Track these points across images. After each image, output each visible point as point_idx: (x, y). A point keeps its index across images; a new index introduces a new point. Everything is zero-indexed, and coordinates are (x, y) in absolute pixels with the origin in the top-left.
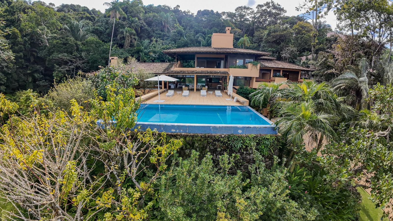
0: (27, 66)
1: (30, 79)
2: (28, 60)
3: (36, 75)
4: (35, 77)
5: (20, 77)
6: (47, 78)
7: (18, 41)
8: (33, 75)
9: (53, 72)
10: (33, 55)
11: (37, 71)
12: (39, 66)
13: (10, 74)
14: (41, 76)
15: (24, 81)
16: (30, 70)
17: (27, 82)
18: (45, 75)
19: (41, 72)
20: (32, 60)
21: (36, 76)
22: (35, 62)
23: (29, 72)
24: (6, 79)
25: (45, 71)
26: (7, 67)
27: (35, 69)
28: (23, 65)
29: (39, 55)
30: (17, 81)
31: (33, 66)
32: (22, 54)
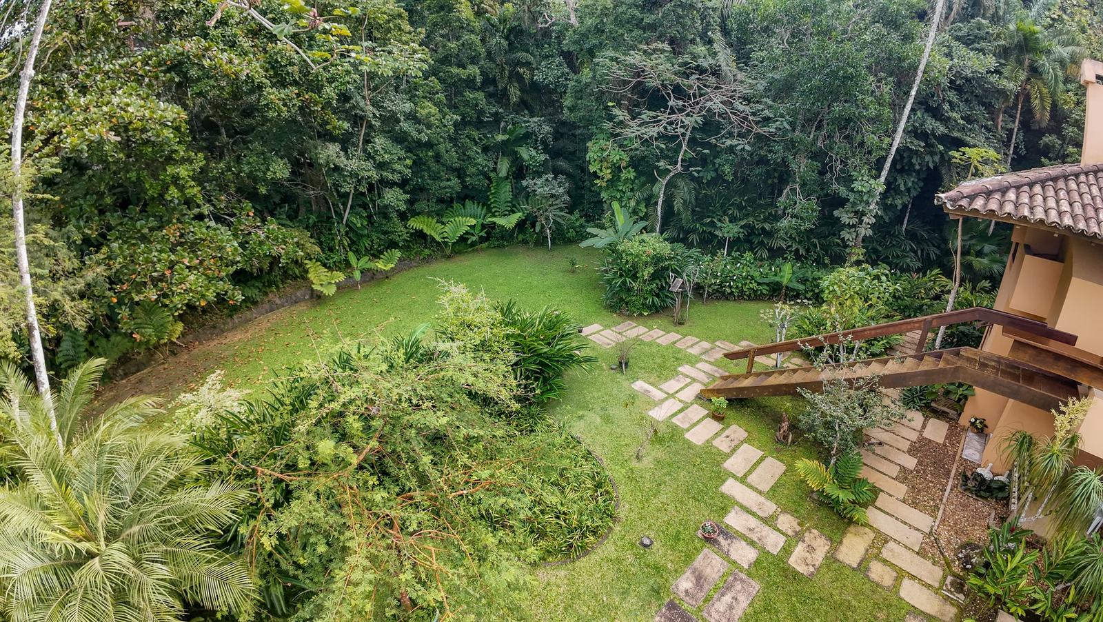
0: (497, 118)
1: (504, 167)
2: (500, 97)
3: (526, 153)
4: (523, 159)
5: (469, 157)
6: (562, 164)
7: (459, 19)
8: (515, 153)
9: (589, 144)
10: (520, 78)
11: (527, 137)
12: (536, 119)
13: (429, 145)
14: (543, 157)
15: (482, 173)
16: (505, 131)
17: (492, 175)
18: (555, 154)
19: (544, 142)
20: (515, 93)
21: (526, 157)
22: (524, 105)
23: (500, 138)
24: (409, 162)
25: (555, 139)
26: (412, 117)
27: (523, 131)
28: (481, 112)
29: (538, 77)
30: (460, 173)
31: (518, 119)
32: (474, 70)
